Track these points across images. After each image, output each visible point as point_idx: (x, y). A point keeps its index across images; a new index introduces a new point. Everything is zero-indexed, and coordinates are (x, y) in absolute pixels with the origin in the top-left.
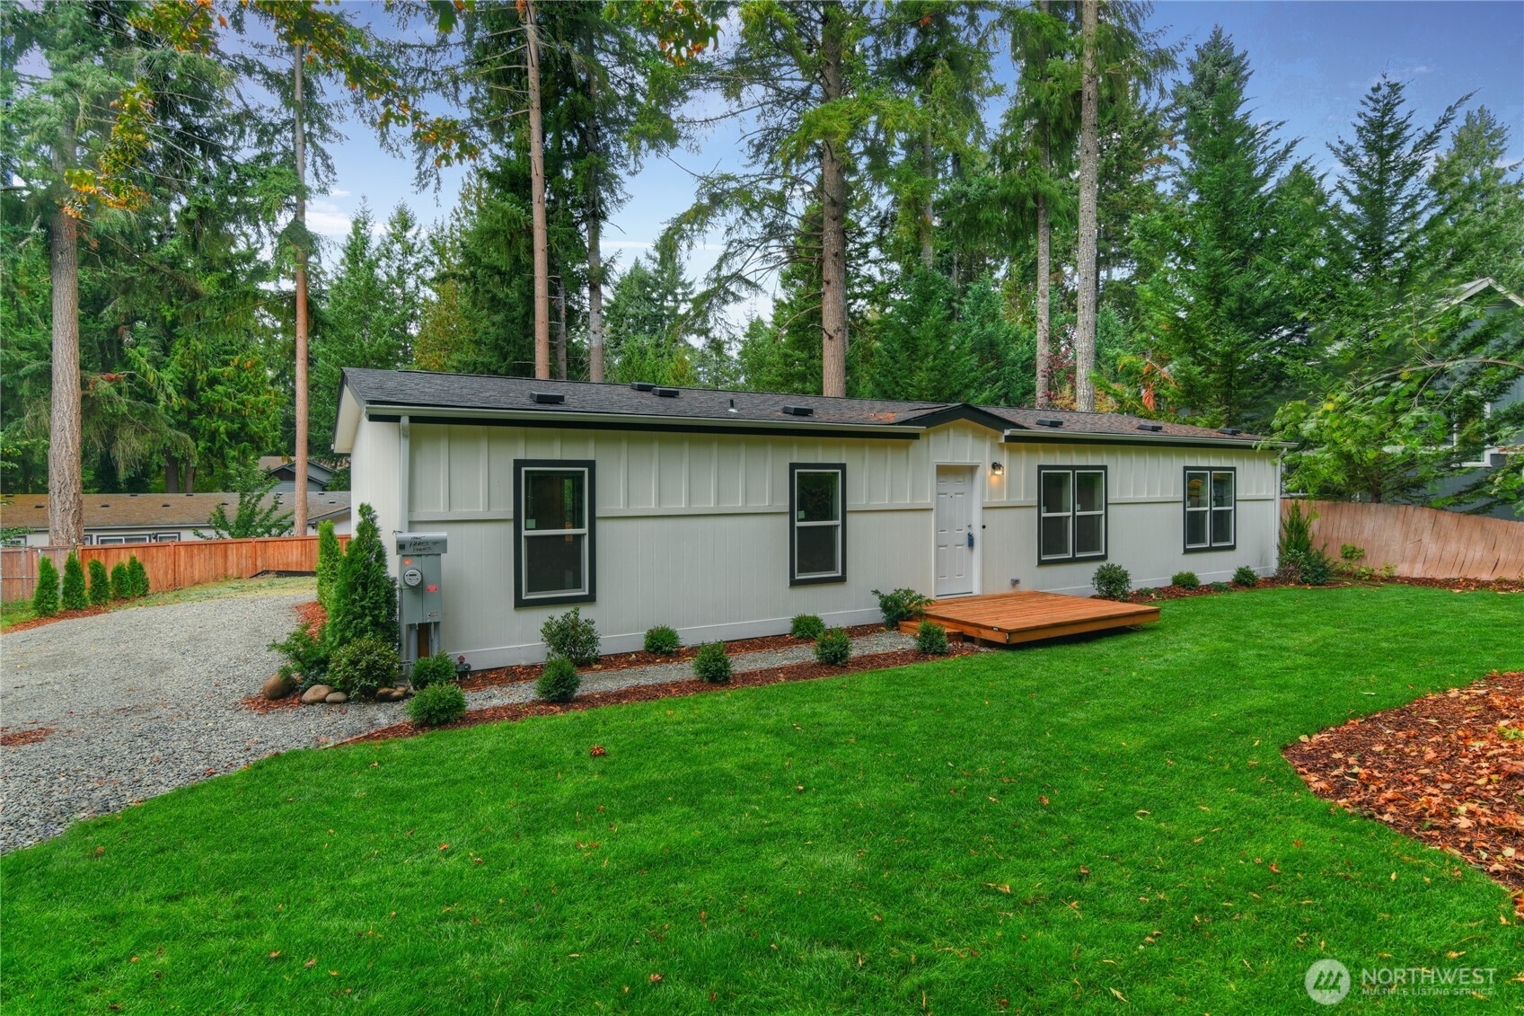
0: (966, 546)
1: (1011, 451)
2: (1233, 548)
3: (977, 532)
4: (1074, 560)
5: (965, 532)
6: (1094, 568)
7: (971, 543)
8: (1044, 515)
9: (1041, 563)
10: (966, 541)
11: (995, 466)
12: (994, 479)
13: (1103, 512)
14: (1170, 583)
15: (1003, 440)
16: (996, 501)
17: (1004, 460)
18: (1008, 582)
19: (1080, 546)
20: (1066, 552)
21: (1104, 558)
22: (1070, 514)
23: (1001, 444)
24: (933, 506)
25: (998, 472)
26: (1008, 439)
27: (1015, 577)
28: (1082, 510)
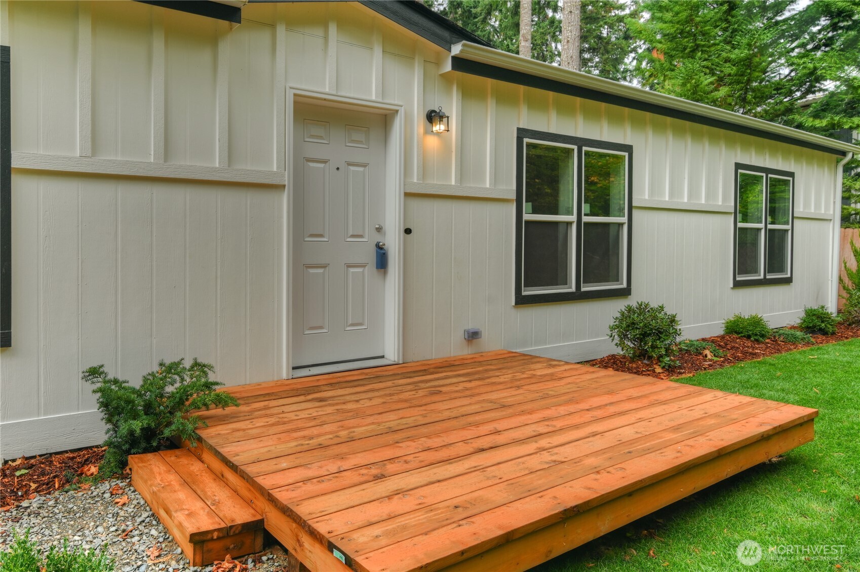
0: (371, 269)
1: (467, 93)
2: (788, 281)
3: (393, 241)
4: (579, 296)
5: (370, 239)
6: (613, 309)
7: (382, 260)
8: (527, 217)
9: (522, 301)
10: (371, 257)
11: (432, 117)
12: (432, 142)
13: (624, 220)
14: (720, 331)
15: (448, 67)
16: (434, 184)
17: (453, 106)
18: (458, 336)
19: (588, 273)
20: (565, 282)
21: (626, 293)
22: (573, 218)
23: (444, 76)
24: (286, 179)
25: (439, 127)
26: (460, 63)
27: (471, 326)
28: (592, 214)
